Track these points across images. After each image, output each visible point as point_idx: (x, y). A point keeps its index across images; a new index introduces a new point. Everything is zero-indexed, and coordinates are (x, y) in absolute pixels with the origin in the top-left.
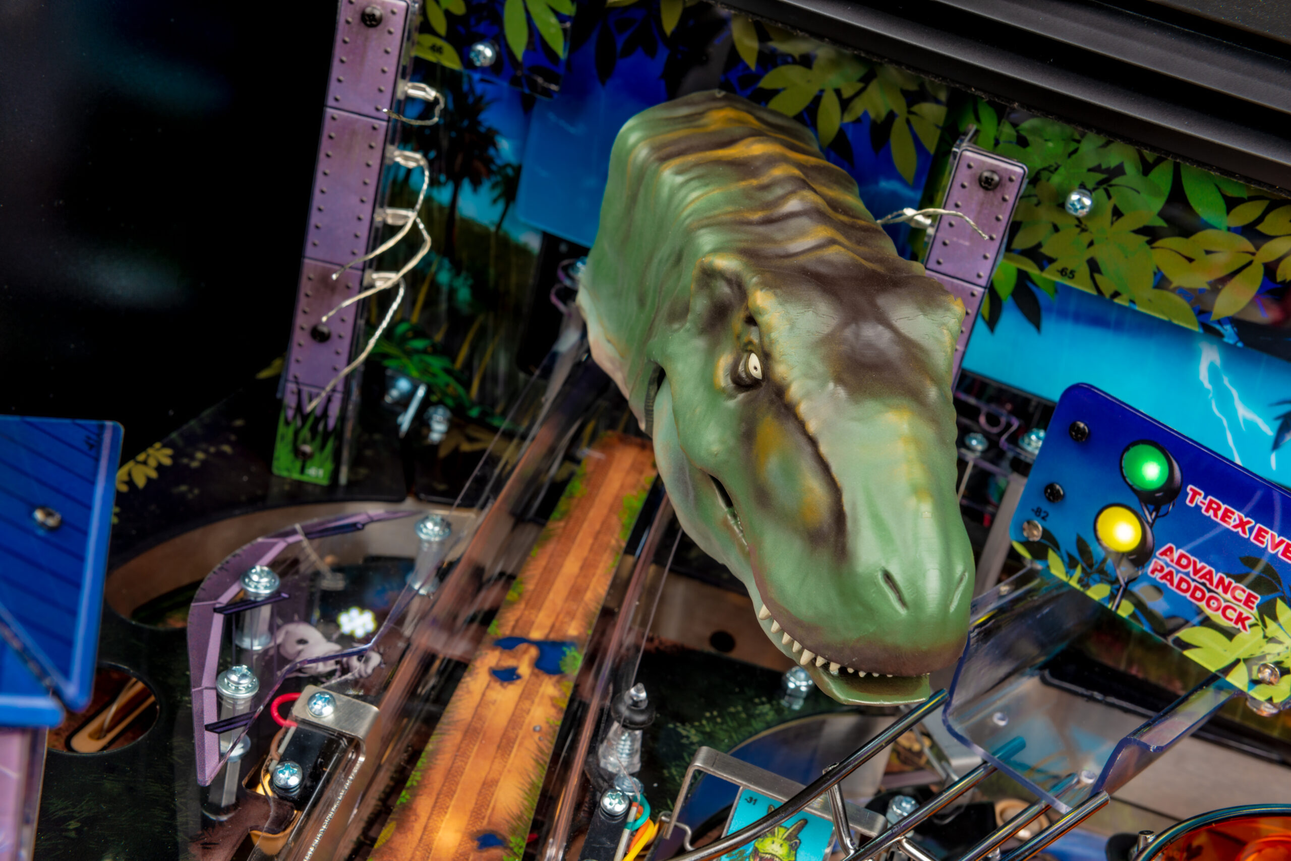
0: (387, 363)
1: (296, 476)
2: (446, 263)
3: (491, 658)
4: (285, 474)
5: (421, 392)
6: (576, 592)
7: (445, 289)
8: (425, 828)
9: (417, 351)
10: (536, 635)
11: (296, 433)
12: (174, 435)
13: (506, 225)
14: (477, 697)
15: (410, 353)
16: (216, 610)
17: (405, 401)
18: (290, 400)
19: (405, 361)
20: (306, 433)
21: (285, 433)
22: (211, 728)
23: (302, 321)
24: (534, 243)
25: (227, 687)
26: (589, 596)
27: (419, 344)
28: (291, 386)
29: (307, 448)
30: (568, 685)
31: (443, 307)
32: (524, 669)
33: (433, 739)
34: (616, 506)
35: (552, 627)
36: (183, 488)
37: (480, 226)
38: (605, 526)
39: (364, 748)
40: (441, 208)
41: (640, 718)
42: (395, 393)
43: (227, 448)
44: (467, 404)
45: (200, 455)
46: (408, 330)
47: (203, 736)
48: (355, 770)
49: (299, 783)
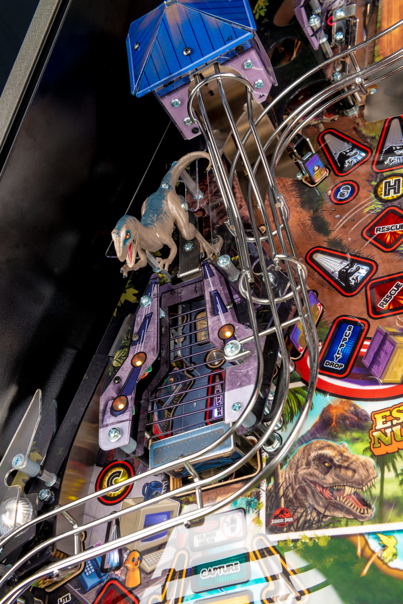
16: (301, 7)
22: (312, 36)
25: (312, 24)
33: (380, 4)
39: (357, 17)
47: (311, 39)
48: (358, 24)
49: (343, 36)
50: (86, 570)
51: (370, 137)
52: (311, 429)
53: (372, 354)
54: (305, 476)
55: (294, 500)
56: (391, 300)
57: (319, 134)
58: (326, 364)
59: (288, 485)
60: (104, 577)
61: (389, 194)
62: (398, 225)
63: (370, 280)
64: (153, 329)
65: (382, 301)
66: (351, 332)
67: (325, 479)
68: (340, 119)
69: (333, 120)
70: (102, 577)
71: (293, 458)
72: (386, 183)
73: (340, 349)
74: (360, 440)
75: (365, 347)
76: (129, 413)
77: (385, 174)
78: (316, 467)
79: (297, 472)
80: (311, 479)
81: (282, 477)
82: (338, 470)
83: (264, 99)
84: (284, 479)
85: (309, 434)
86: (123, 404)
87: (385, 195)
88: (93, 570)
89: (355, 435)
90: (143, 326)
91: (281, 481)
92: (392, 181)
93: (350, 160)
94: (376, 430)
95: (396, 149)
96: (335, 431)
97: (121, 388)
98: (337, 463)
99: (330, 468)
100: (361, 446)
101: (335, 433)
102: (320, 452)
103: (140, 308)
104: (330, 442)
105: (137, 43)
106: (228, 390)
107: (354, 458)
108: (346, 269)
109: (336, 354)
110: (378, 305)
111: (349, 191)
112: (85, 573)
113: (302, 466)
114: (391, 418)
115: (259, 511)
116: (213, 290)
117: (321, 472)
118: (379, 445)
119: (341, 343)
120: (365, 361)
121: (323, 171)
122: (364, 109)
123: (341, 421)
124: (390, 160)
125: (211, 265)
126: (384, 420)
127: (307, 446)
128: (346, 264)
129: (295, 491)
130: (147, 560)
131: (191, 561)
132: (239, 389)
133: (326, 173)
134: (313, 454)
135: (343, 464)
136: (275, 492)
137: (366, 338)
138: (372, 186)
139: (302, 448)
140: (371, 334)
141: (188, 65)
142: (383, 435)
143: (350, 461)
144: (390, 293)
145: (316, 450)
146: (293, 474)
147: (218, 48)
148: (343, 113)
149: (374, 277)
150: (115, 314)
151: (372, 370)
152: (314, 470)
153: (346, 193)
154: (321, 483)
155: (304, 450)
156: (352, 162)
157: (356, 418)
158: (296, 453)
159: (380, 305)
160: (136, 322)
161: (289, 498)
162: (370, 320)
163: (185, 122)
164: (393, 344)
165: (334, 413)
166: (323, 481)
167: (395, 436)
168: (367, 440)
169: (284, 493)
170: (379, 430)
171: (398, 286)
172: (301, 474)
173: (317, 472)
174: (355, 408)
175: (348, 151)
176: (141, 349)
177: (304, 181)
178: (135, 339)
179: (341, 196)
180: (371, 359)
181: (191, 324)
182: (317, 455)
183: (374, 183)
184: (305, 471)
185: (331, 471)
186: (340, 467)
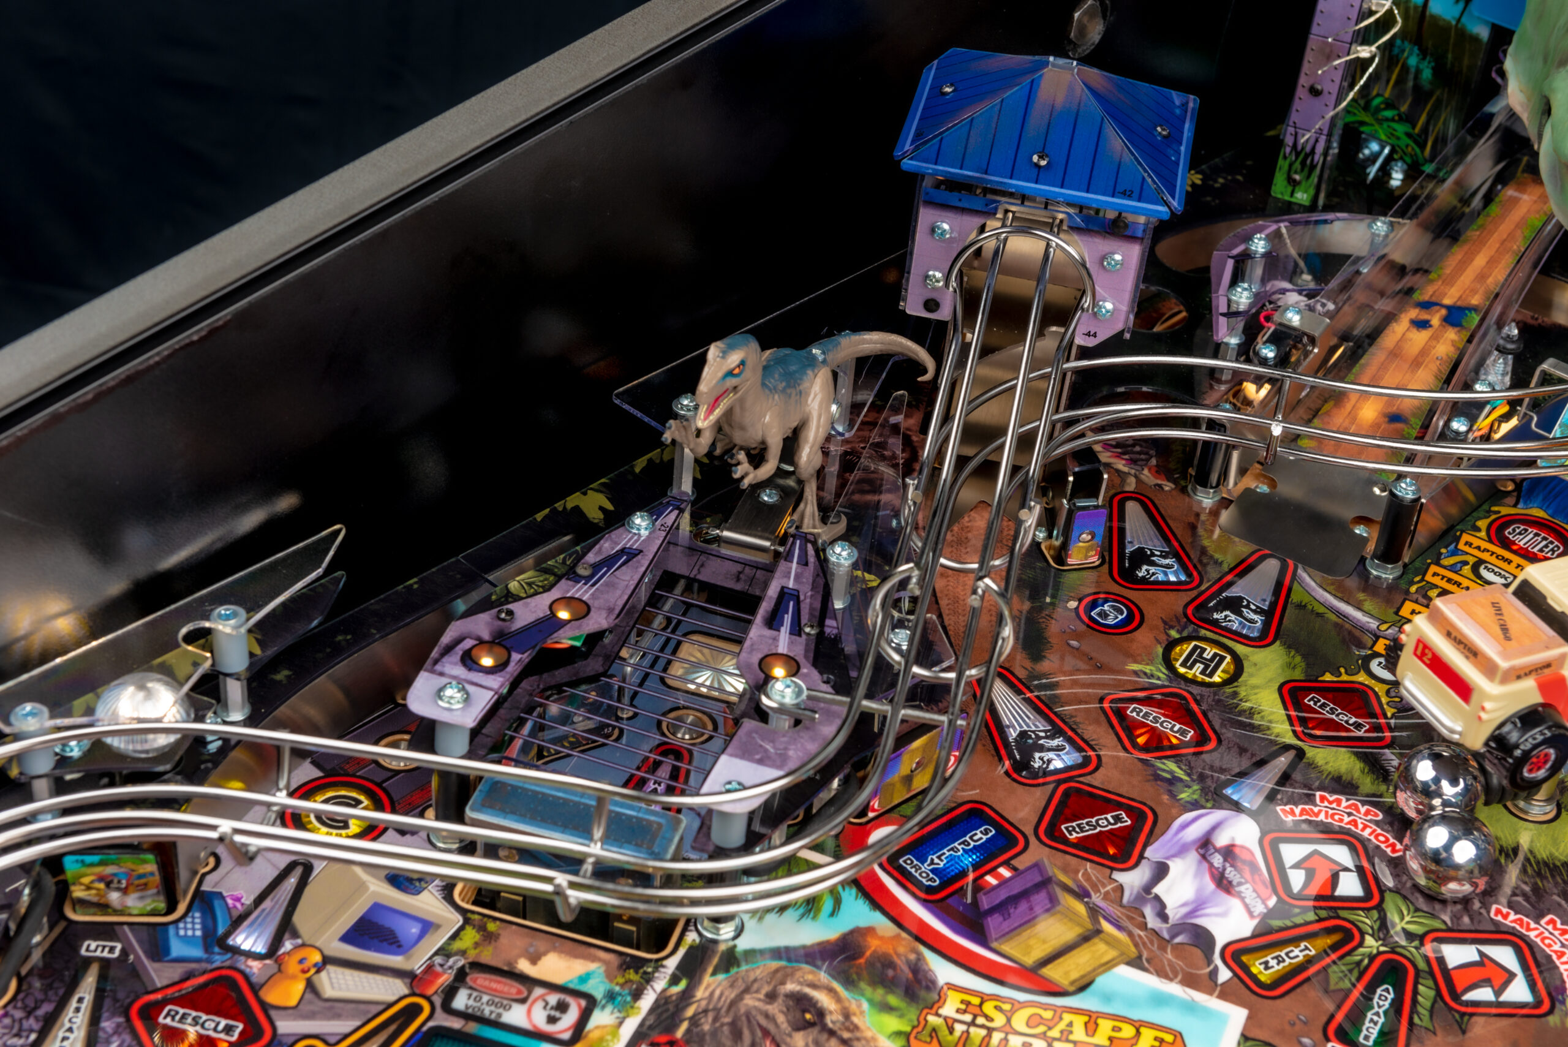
0: (1363, 129)
1: (1287, 198)
2: (1416, 50)
3: (1414, 313)
4: (1279, 196)
5: (1387, 151)
6: (1482, 277)
7: (1413, 70)
8: (1354, 407)
9: (1387, 119)
10: (1447, 301)
11: (1290, 166)
12: (1204, 167)
13: (1463, 20)
14: (1399, 335)
15: (1380, 121)
16: (1230, 257)
17: (1374, 158)
18: (1289, 140)
19: (1377, 127)
20: (1297, 165)
21: (1283, 164)
22: (1223, 315)
23: (1303, 81)
24: (1483, 33)
25: (1235, 295)
26: (1490, 280)
27: (1389, 114)
28: (1291, 130)
29: (1297, 177)
30: (1466, 335)
31: (1410, 84)
32: (1436, 321)
33: (1365, 357)
34: (1522, 224)
35: (1460, 297)
36: (1209, 199)
37: (1444, 20)
38: (1511, 236)
39: (1318, 343)
40: (1416, 7)
41: (1510, 346)
42: (1367, 152)
43: (1240, 178)
44: (1421, 160)
45: (1221, 180)
46: (1382, 103)
47: (1218, 318)
48: (1312, 356)
49: (1275, 358)
50: (181, 925)
51: (1212, 557)
52: (813, 946)
53: (1003, 895)
54: (754, 1013)
55: (708, 1038)
56: (1091, 832)
57: (1119, 490)
58: (905, 862)
59: (711, 1007)
60: (217, 957)
61: (1191, 668)
62: (1178, 727)
63: (1070, 779)
64: (628, 578)
65: (1074, 824)
66: (985, 838)
67: (790, 1036)
68: (1174, 493)
69: (1160, 486)
70: (213, 953)
71: (747, 971)
72: (1196, 647)
73: (948, 854)
74: (898, 1013)
75: (998, 876)
76: (501, 679)
77: (1203, 632)
78: (785, 1009)
79: (740, 997)
80: (763, 1022)
81: (706, 988)
82: (825, 1036)
83: (1091, 343)
84: (707, 994)
85: (802, 952)
86: (495, 660)
87: (1183, 665)
88: (198, 933)
89: (893, 1000)
90: (609, 562)
91: (700, 993)
92: (1210, 652)
93: (1152, 569)
94: (938, 1015)
95: (1248, 607)
96: (858, 974)
97: (507, 631)
98: (830, 1025)
99: (810, 1025)
100: (893, 1023)
101: (855, 976)
102: (808, 990)
103: (621, 530)
104: (836, 986)
105: (952, 85)
106: (731, 755)
107: (869, 1034)
108: (1037, 736)
109: (934, 857)
110: (1063, 827)
111: (1120, 617)
112: (177, 928)
113: (757, 991)
114: (977, 1011)
115: (624, 1018)
116: (791, 586)
117: (788, 1022)
118: (928, 1040)
119: (956, 844)
120: (984, 898)
121: (1093, 553)
122: (1227, 508)
123: (879, 965)
124: (1226, 616)
125: (809, 546)
126: (963, 1007)
127: (786, 967)
128: (1042, 728)
129: (718, 1025)
130: (333, 975)
131: (431, 1024)
132: (754, 766)
133: (1094, 560)
134: (791, 987)
135: (839, 1032)
136: (677, 1006)
137: (1006, 864)
138: (1168, 635)
139: (775, 964)
140: (1022, 862)
141: (1028, 181)
142: (945, 1028)
143: (858, 1034)
144: (1097, 821)
145: (801, 983)
146: (732, 995)
147: (1096, 193)
148: (1186, 487)
149: (1081, 779)
150: (539, 516)
151: (989, 919)
152: (776, 1011)
153: (1112, 616)
154: (778, 1038)
155: (777, 971)
156: (1153, 574)
157: (910, 976)
158: (758, 967)
159: (1067, 828)
160: (597, 547)
161: (699, 1029)
162: (1033, 840)
163: (927, 277)
164: (1053, 901)
165: (873, 945)
166: (785, 1037)
167: (969, 1042)
168: (910, 1020)
169: (694, 1015)
170: (946, 1019)
171: (1117, 819)
172: (747, 1005)
173: (781, 1019)
174: (918, 960)
175: (1158, 553)
176: (583, 594)
177: (1043, 547)
178: (582, 571)
179: (1099, 614)
180: (997, 902)
181: (668, 640)
182: (798, 992)
183: (1174, 634)
184: (757, 1004)
185: (810, 1030)
186: (832, 1033)
